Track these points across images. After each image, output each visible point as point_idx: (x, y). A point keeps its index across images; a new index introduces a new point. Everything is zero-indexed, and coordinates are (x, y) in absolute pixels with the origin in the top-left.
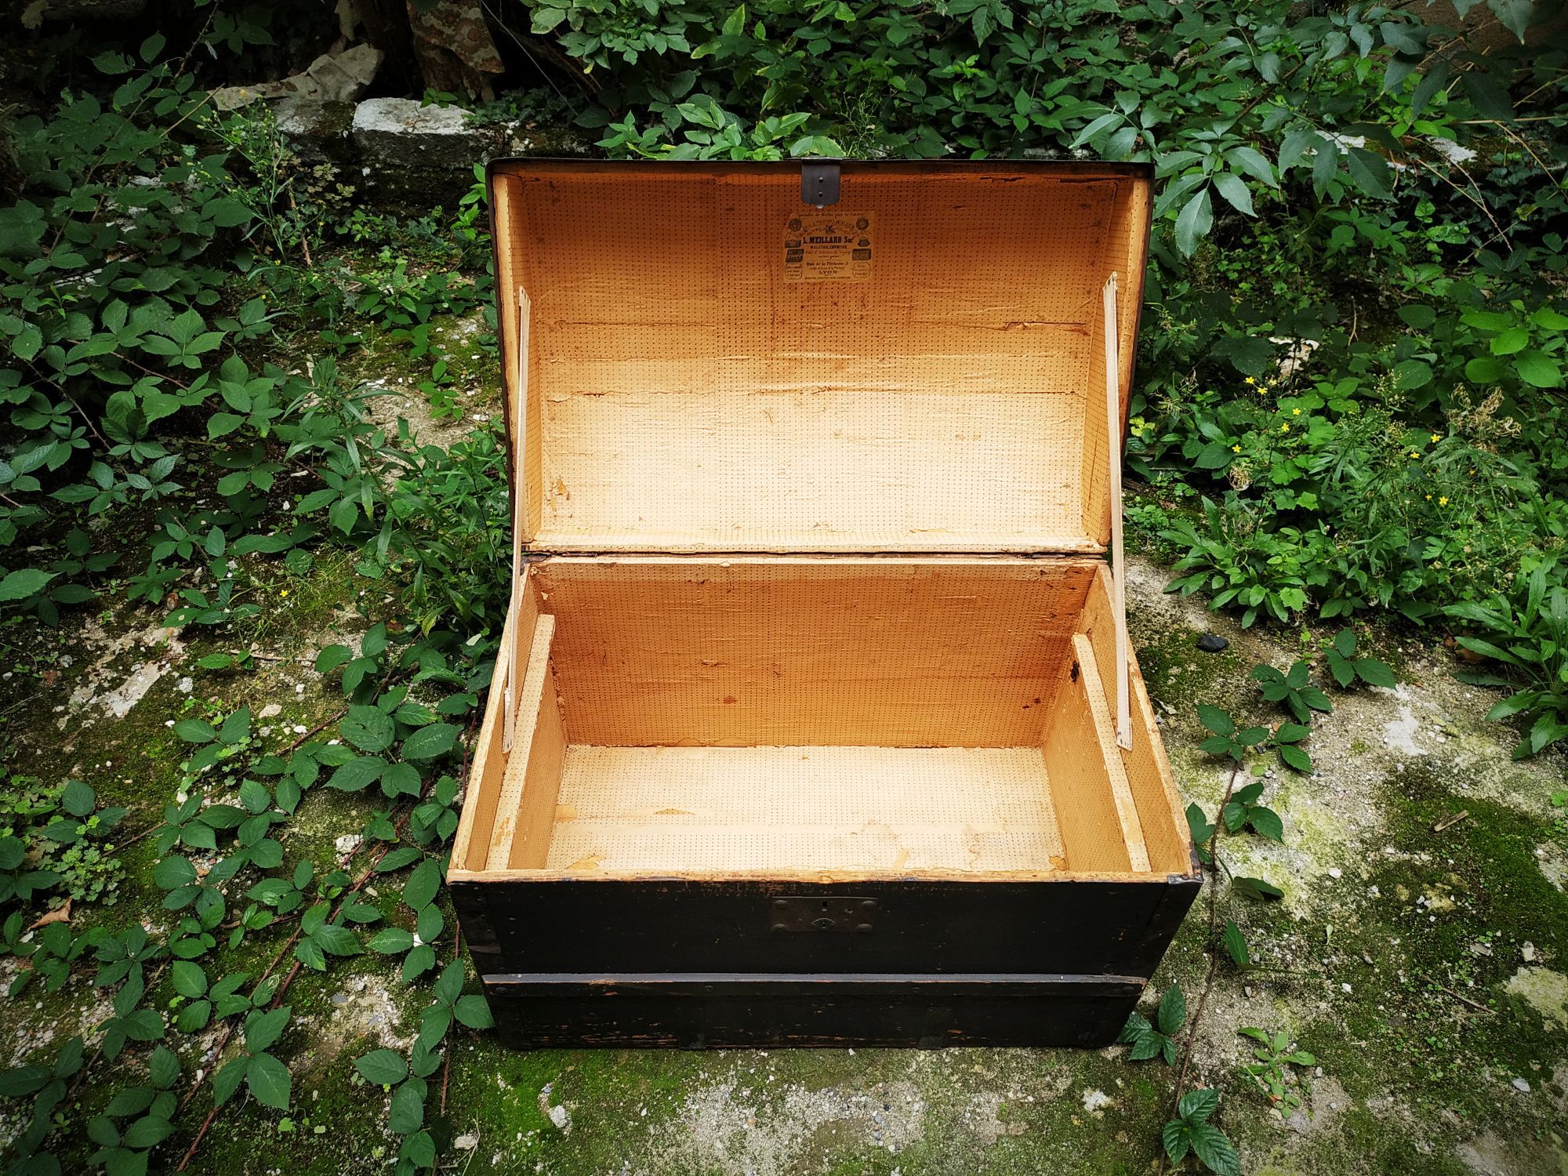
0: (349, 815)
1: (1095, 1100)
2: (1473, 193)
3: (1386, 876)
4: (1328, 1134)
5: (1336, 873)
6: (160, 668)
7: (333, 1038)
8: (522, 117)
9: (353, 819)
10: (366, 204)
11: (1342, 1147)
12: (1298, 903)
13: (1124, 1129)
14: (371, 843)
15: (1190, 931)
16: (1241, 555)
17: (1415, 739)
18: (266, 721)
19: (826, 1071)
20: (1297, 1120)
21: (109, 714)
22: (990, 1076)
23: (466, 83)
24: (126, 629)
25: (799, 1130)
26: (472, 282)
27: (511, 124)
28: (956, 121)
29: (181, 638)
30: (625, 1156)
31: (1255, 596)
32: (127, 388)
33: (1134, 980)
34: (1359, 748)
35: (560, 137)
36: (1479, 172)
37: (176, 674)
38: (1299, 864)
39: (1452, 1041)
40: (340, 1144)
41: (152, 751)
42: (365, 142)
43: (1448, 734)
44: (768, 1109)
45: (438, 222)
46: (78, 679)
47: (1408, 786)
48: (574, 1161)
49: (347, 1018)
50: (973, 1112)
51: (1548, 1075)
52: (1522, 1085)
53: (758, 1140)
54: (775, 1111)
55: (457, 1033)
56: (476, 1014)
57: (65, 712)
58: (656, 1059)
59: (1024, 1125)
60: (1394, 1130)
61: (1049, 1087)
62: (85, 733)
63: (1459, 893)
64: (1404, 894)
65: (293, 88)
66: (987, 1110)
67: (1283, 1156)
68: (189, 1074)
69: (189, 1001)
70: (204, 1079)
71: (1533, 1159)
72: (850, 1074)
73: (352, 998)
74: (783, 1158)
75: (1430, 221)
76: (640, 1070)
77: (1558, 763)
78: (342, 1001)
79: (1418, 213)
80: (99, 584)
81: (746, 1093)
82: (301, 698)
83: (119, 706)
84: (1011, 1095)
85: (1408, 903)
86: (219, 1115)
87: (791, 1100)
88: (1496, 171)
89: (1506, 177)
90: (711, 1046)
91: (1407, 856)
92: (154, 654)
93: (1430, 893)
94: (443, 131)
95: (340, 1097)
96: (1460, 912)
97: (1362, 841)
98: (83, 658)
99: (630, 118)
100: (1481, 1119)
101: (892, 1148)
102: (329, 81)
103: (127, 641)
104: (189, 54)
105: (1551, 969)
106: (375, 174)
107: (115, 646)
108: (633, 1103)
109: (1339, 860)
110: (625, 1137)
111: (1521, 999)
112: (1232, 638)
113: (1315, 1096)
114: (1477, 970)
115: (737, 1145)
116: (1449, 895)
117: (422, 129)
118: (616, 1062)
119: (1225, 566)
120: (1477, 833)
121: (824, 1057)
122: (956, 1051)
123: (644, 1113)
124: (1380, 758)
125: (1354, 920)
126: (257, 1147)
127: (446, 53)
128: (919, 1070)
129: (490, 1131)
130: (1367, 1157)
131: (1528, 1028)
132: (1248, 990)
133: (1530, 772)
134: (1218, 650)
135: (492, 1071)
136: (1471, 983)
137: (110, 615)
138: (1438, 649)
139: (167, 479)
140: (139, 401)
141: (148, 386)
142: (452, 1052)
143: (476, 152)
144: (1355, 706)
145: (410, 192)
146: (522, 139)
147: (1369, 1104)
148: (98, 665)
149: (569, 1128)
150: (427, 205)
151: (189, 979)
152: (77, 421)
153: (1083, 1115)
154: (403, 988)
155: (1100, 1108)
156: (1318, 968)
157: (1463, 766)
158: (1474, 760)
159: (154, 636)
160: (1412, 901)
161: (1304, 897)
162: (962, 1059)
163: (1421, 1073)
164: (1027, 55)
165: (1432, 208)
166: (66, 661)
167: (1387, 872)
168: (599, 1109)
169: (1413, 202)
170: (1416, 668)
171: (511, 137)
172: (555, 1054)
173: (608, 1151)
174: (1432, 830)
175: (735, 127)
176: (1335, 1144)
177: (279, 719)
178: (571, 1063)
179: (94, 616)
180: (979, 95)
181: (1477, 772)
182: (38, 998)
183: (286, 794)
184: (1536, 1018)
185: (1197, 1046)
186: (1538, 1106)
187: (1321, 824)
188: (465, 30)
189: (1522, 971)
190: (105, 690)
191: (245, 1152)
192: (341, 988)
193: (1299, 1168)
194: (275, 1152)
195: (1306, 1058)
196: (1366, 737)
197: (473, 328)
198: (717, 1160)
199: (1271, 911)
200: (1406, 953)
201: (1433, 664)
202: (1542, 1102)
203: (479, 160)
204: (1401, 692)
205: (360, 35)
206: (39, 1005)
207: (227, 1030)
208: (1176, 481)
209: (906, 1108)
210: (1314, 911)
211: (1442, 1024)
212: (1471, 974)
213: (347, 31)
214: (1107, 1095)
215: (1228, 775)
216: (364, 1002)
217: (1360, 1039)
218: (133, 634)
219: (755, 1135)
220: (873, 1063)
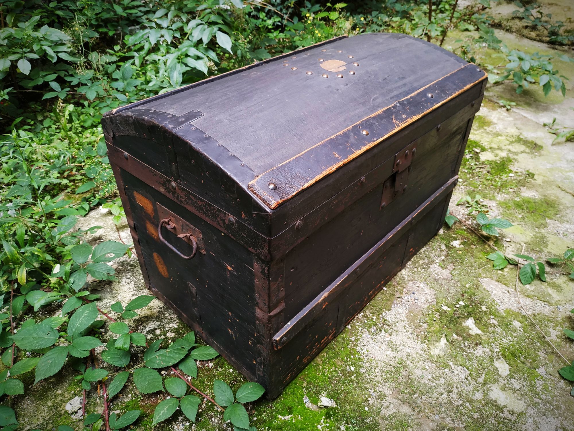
1: (456, 244)
4: (501, 211)
9: (62, 395)
13: (471, 244)
14: (88, 395)
19: (386, 301)
22: (426, 261)
25: (403, 324)
30: (366, 389)
44: (386, 327)
48: (352, 410)
50: (436, 273)
51: (511, 170)
52: (511, 175)
53: (396, 339)
54: (389, 326)
56: (252, 392)
58: (331, 349)
59: (451, 264)
60: (509, 201)
61: (442, 251)
66: (438, 270)
71: (533, 186)
72: (393, 295)
74: (410, 336)
76: (329, 358)
79: (261, 17)
81: (373, 330)
84: (437, 261)
87: (388, 318)
90: (342, 328)
100: (516, 186)
105: (484, 151)
108: (344, 370)
110: (357, 383)
111: (488, 160)
114: (474, 160)
115: (393, 346)
118: (318, 365)
121: (380, 297)
122: (410, 263)
123: (353, 369)
128: (409, 276)
130: (513, 209)
131: (496, 164)
135: (273, 417)
136: (477, 163)
149: (333, 403)
153: (459, 249)
155: (460, 244)
162: (415, 263)
163: (496, 186)
168: (335, 385)
173: (359, 394)
176: (505, 212)
178: (302, 382)
189: (480, 155)
198: (394, 357)
209: (420, 289)
214: (456, 240)
219: (394, 338)
220: (394, 286)
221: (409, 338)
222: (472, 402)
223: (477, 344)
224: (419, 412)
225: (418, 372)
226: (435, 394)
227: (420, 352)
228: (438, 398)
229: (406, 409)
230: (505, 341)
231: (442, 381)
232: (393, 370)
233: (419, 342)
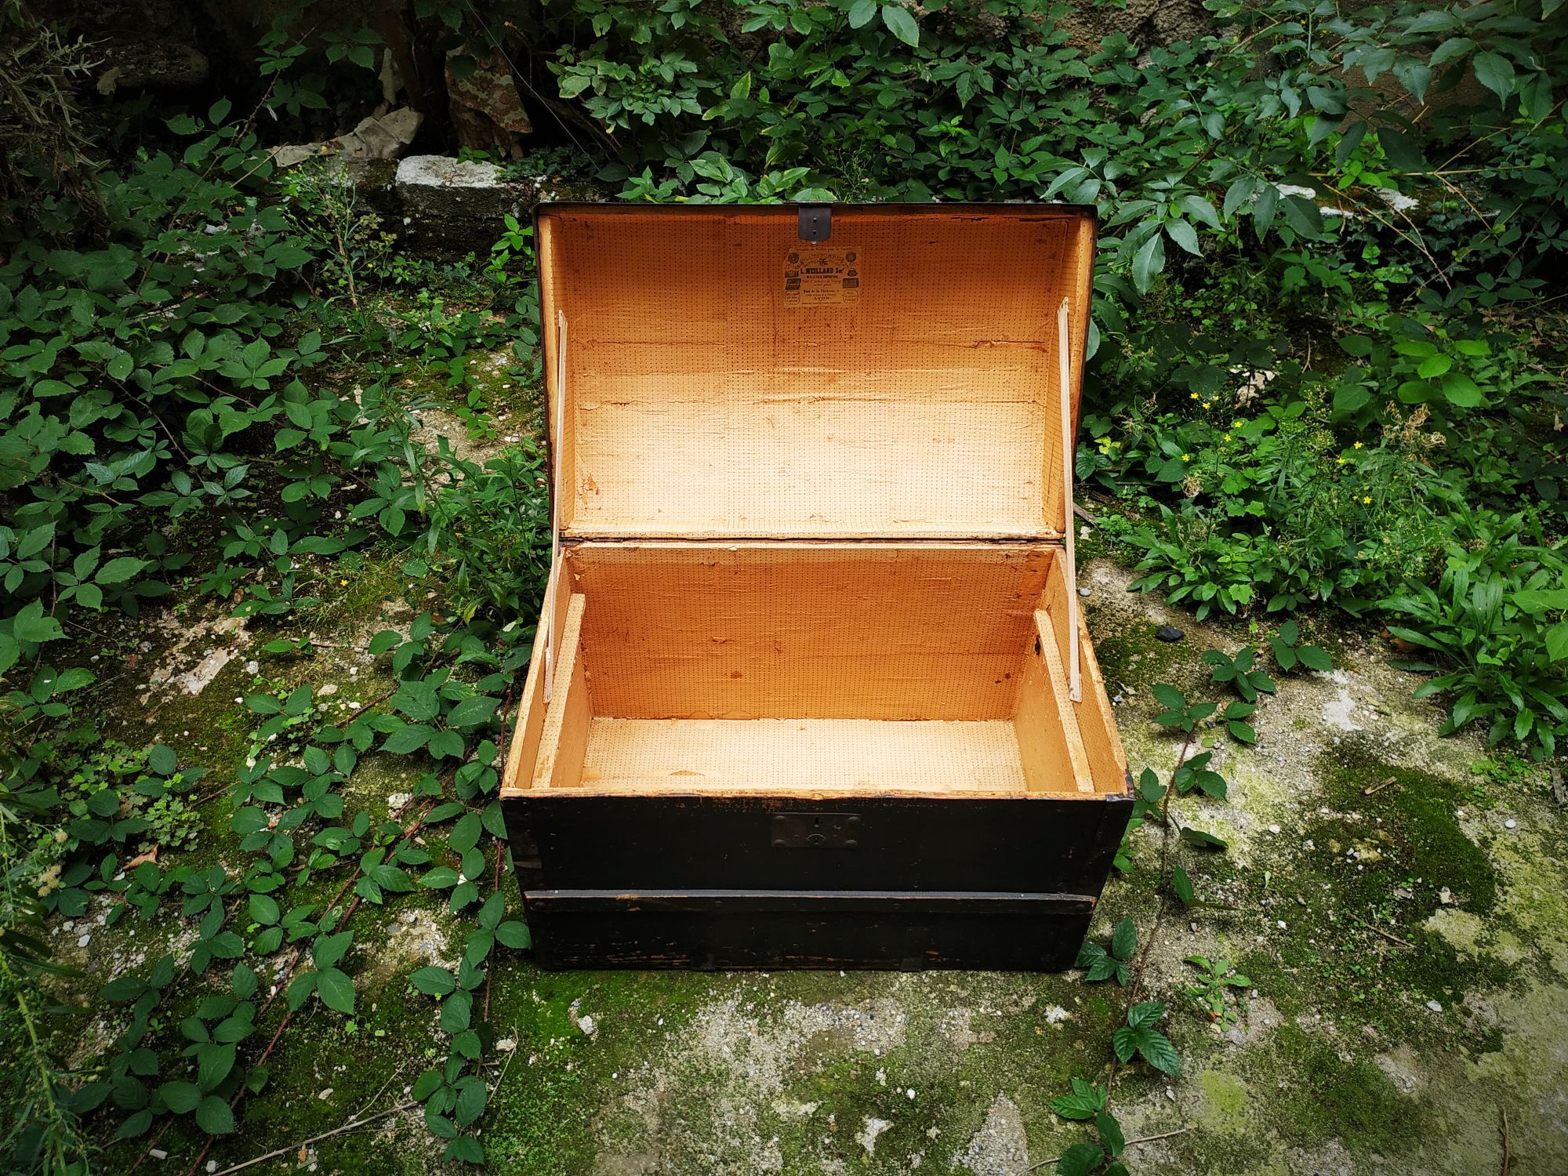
0: (398, 778)
1: (1056, 1014)
2: (1415, 237)
3: (1321, 832)
4: (1261, 1045)
5: (1276, 829)
6: (229, 653)
7: (389, 961)
8: (549, 172)
9: (403, 781)
10: (406, 250)
11: (1274, 1056)
12: (1241, 853)
13: (1081, 1038)
14: (418, 801)
15: (1143, 876)
16: (1196, 556)
17: (1351, 716)
18: (324, 699)
19: (820, 989)
20: (1234, 1034)
21: (185, 691)
22: (964, 994)
23: (497, 143)
24: (198, 620)
25: (796, 1037)
26: (502, 320)
27: (539, 179)
28: (942, 175)
29: (247, 628)
30: (645, 1057)
31: (1207, 592)
32: (206, 406)
33: (1085, 898)
34: (1300, 724)
35: (583, 190)
36: (1420, 219)
37: (243, 659)
38: (1243, 821)
39: (1374, 969)
40: (397, 1046)
41: (224, 723)
42: (407, 195)
43: (1381, 713)
44: (769, 1020)
45: (471, 266)
46: (157, 662)
47: (1343, 757)
48: (600, 1061)
49: (400, 944)
50: (948, 1024)
51: (1459, 999)
52: (1436, 1006)
53: (760, 1045)
54: (775, 1022)
55: (499, 954)
56: (516, 936)
57: (148, 690)
58: (671, 978)
59: (993, 1034)
60: (1320, 1042)
61: (1016, 1004)
62: (165, 708)
63: (1385, 846)
64: (1336, 847)
65: (340, 146)
66: (961, 1023)
67: (1220, 1063)
68: (263, 989)
69: (264, 927)
70: (277, 994)
71: (1442, 1066)
72: (841, 992)
73: (404, 929)
74: (782, 1060)
75: (1376, 262)
76: (656, 987)
77: (1480, 737)
78: (396, 931)
79: (1365, 256)
80: (173, 581)
81: (750, 1007)
82: (354, 679)
83: (194, 685)
84: (982, 1010)
85: (1339, 854)
86: (291, 1022)
87: (789, 1013)
88: (1435, 217)
89: (1444, 223)
90: (719, 969)
91: (1340, 816)
92: (224, 641)
93: (1359, 846)
94: (477, 185)
95: (396, 1008)
96: (1385, 863)
97: (1300, 803)
98: (161, 644)
99: (648, 173)
100: (1397, 1034)
101: (877, 1052)
102: (374, 140)
103: (199, 630)
104: (252, 117)
105: (1465, 910)
106: (415, 223)
107: (190, 634)
108: (652, 1014)
109: (1279, 819)
110: (644, 1042)
111: (1437, 936)
112: (1189, 630)
113: (1251, 1014)
114: (1398, 911)
115: (742, 1049)
116: (1376, 847)
117: (458, 183)
118: (636, 981)
119: (1181, 566)
120: (1404, 796)
121: (818, 978)
122: (934, 973)
123: (661, 1022)
124: (1318, 734)
125: (1290, 868)
126: (325, 1049)
127: (480, 115)
128: (902, 989)
129: (527, 1037)
130: (1295, 1063)
131: (1442, 959)
132: (1194, 926)
133: (1454, 745)
134: (1174, 640)
135: (528, 989)
136: (1393, 922)
137: (184, 608)
138: (1375, 639)
139: (239, 486)
140: (216, 418)
141: (223, 404)
142: (493, 971)
143: (507, 204)
144: (1296, 688)
145: (446, 239)
146: (549, 192)
147: (1298, 1021)
148: (174, 650)
149: (596, 1035)
150: (461, 251)
151: (264, 910)
152: (161, 435)
153: (1045, 1026)
154: (450, 919)
155: (1060, 1021)
156: (1257, 908)
157: (1394, 740)
158: (1403, 734)
159: (223, 626)
160: (1342, 853)
161: (1246, 849)
162: (939, 979)
163: (1345, 995)
164: (1006, 116)
165: (1377, 251)
166: (146, 647)
167: (1320, 828)
168: (622, 1019)
169: (1359, 246)
170: (1354, 656)
171: (538, 190)
172: (583, 974)
173: (630, 1054)
174: (1363, 794)
175: (742, 181)
176: (1267, 1053)
177: (336, 697)
178: (597, 982)
179: (169, 608)
180: (963, 151)
181: (1406, 745)
182: (131, 928)
183: (344, 759)
184: (1450, 952)
185: (1146, 971)
186: (1448, 1024)
187: (1264, 788)
188: (497, 94)
189: (1440, 912)
190: (181, 671)
191: (315, 1052)
192: (395, 920)
193: (1234, 1072)
194: (340, 1052)
195: (1243, 981)
196: (1308, 715)
197: (504, 361)
198: (725, 1061)
199: (1216, 860)
200: (1336, 896)
201: (1369, 653)
202: (1452, 1020)
203: (510, 211)
204: (1339, 676)
205: (402, 99)
206: (132, 933)
207: (296, 954)
208: (1140, 494)
209: (890, 1019)
210: (1255, 861)
211: (1366, 955)
212: (1393, 914)
213: (389, 95)
214: (1067, 1010)
215: (1181, 746)
216: (415, 932)
217: (1292, 967)
218: (204, 624)
219: (756, 1040)
220: (861, 983)
221: (776, 1060)
223: (841, 1156)
224: (661, 1140)
225: (725, 1104)
226: (705, 1146)
227: (764, 1088)
228: (701, 1152)
229: (652, 1122)
231: (736, 1142)
232: (703, 1072)
233: (780, 1078)
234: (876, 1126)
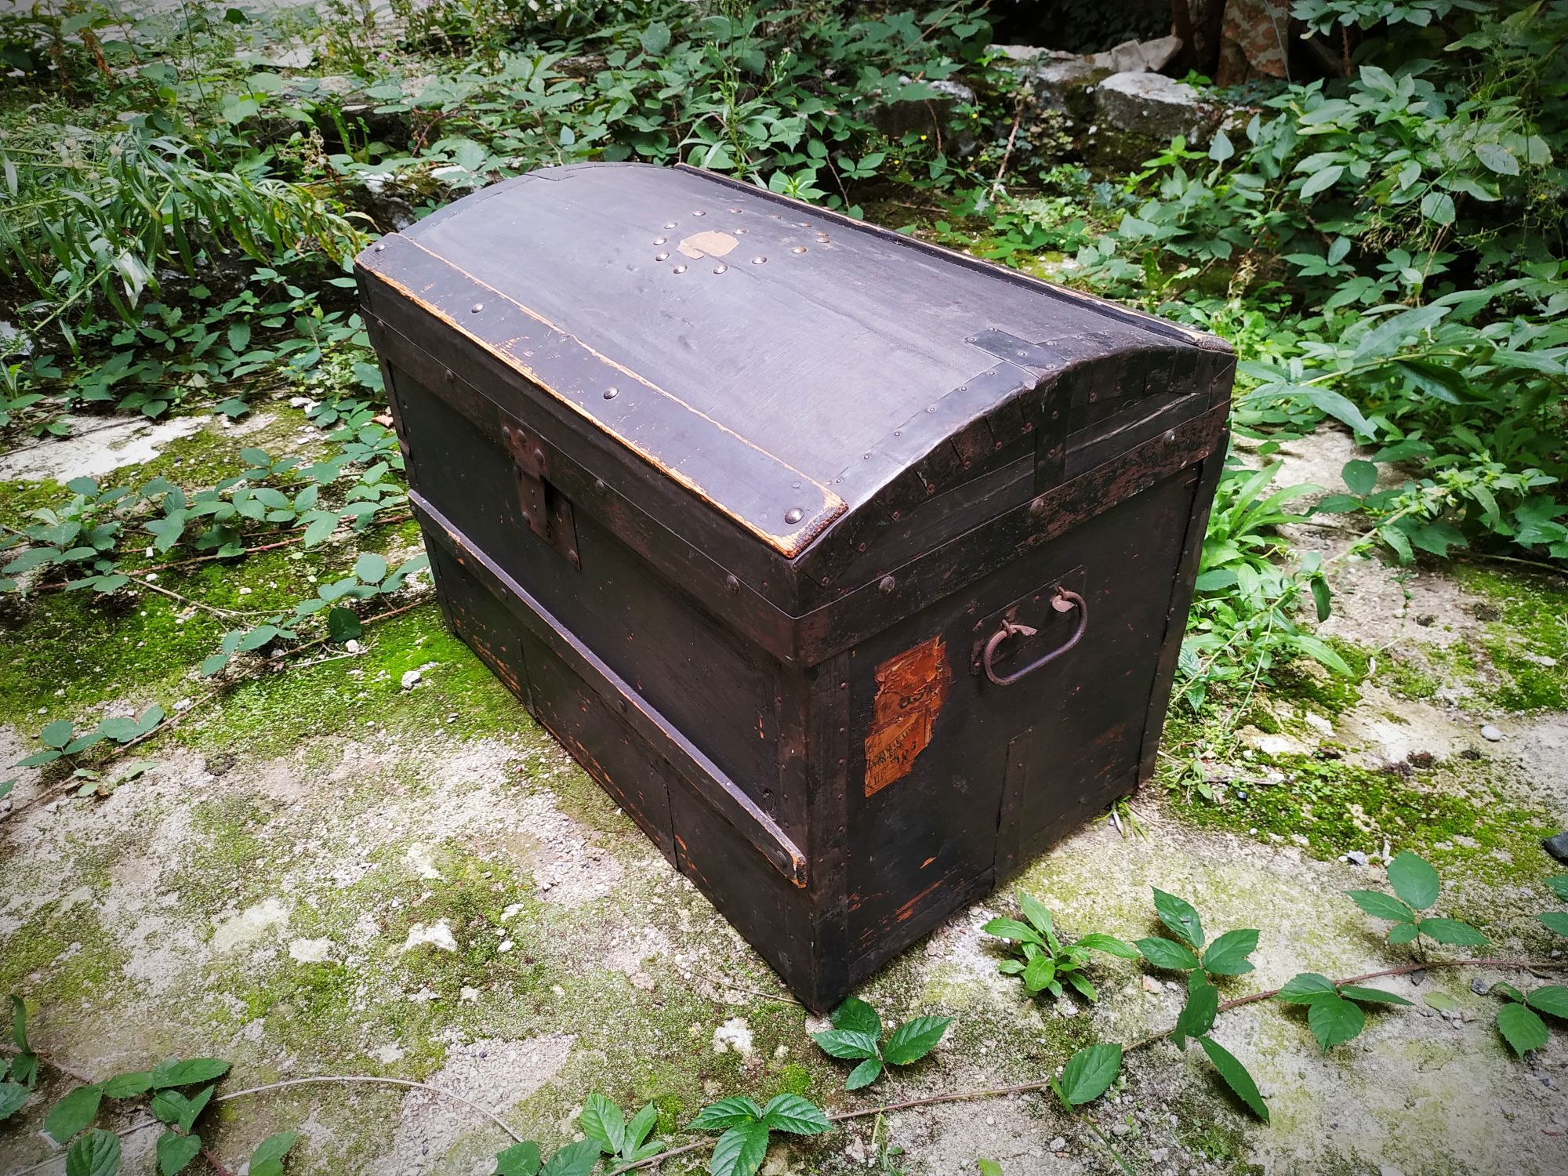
1: (737, 1035)
12: (1280, 1150)
19: (584, 806)
22: (685, 928)
25: (510, 821)
27: (1238, 108)
30: (405, 732)
33: (786, 845)
38: (1349, 1122)
44: (514, 790)
48: (379, 708)
50: (631, 935)
53: (479, 799)
54: (515, 795)
58: (507, 702)
59: (651, 985)
61: (718, 987)
65: (1091, 61)
66: (644, 947)
69: (362, 482)
72: (595, 824)
74: (475, 825)
76: (490, 699)
81: (519, 769)
84: (679, 958)
86: (297, 543)
87: (535, 800)
90: (546, 727)
94: (1168, 100)
102: (1125, 61)
106: (1099, 133)
108: (457, 712)
110: (423, 723)
115: (464, 790)
117: (1151, 95)
118: (485, 685)
121: (597, 797)
122: (688, 884)
123: (451, 721)
126: (286, 570)
127: (1240, 51)
128: (642, 870)
132: (1061, 1143)
135: (425, 631)
143: (1188, 126)
149: (406, 692)
153: (707, 1031)
155: (730, 1045)
161: (1301, 1153)
162: (684, 894)
168: (436, 697)
172: (466, 652)
173: (401, 721)
178: (465, 664)
185: (915, 1117)
188: (1263, 27)
198: (441, 785)
203: (1188, 134)
209: (593, 881)
214: (754, 1044)
219: (483, 794)
220: (622, 833)
221: (471, 821)
222: (286, 869)
223: (384, 926)
224: (322, 789)
225: (392, 812)
226: (335, 821)
227: (430, 829)
228: (326, 822)
229: (338, 773)
230: (361, 991)
231: (353, 841)
232: (418, 777)
233: (453, 835)
234: (442, 935)
